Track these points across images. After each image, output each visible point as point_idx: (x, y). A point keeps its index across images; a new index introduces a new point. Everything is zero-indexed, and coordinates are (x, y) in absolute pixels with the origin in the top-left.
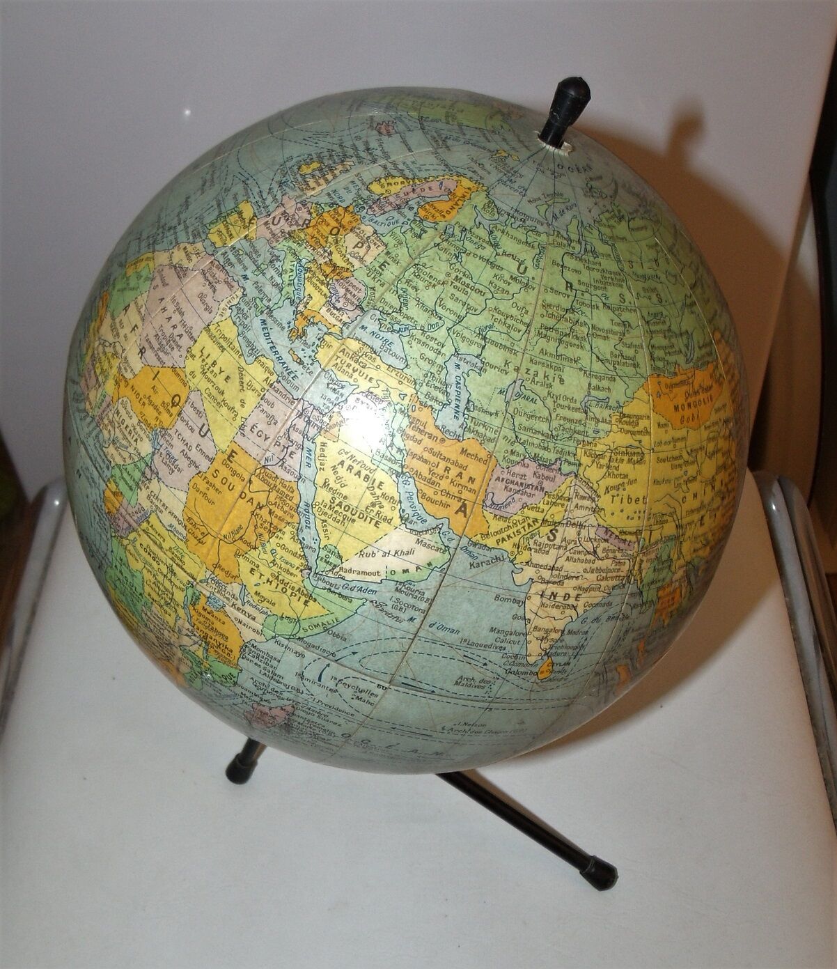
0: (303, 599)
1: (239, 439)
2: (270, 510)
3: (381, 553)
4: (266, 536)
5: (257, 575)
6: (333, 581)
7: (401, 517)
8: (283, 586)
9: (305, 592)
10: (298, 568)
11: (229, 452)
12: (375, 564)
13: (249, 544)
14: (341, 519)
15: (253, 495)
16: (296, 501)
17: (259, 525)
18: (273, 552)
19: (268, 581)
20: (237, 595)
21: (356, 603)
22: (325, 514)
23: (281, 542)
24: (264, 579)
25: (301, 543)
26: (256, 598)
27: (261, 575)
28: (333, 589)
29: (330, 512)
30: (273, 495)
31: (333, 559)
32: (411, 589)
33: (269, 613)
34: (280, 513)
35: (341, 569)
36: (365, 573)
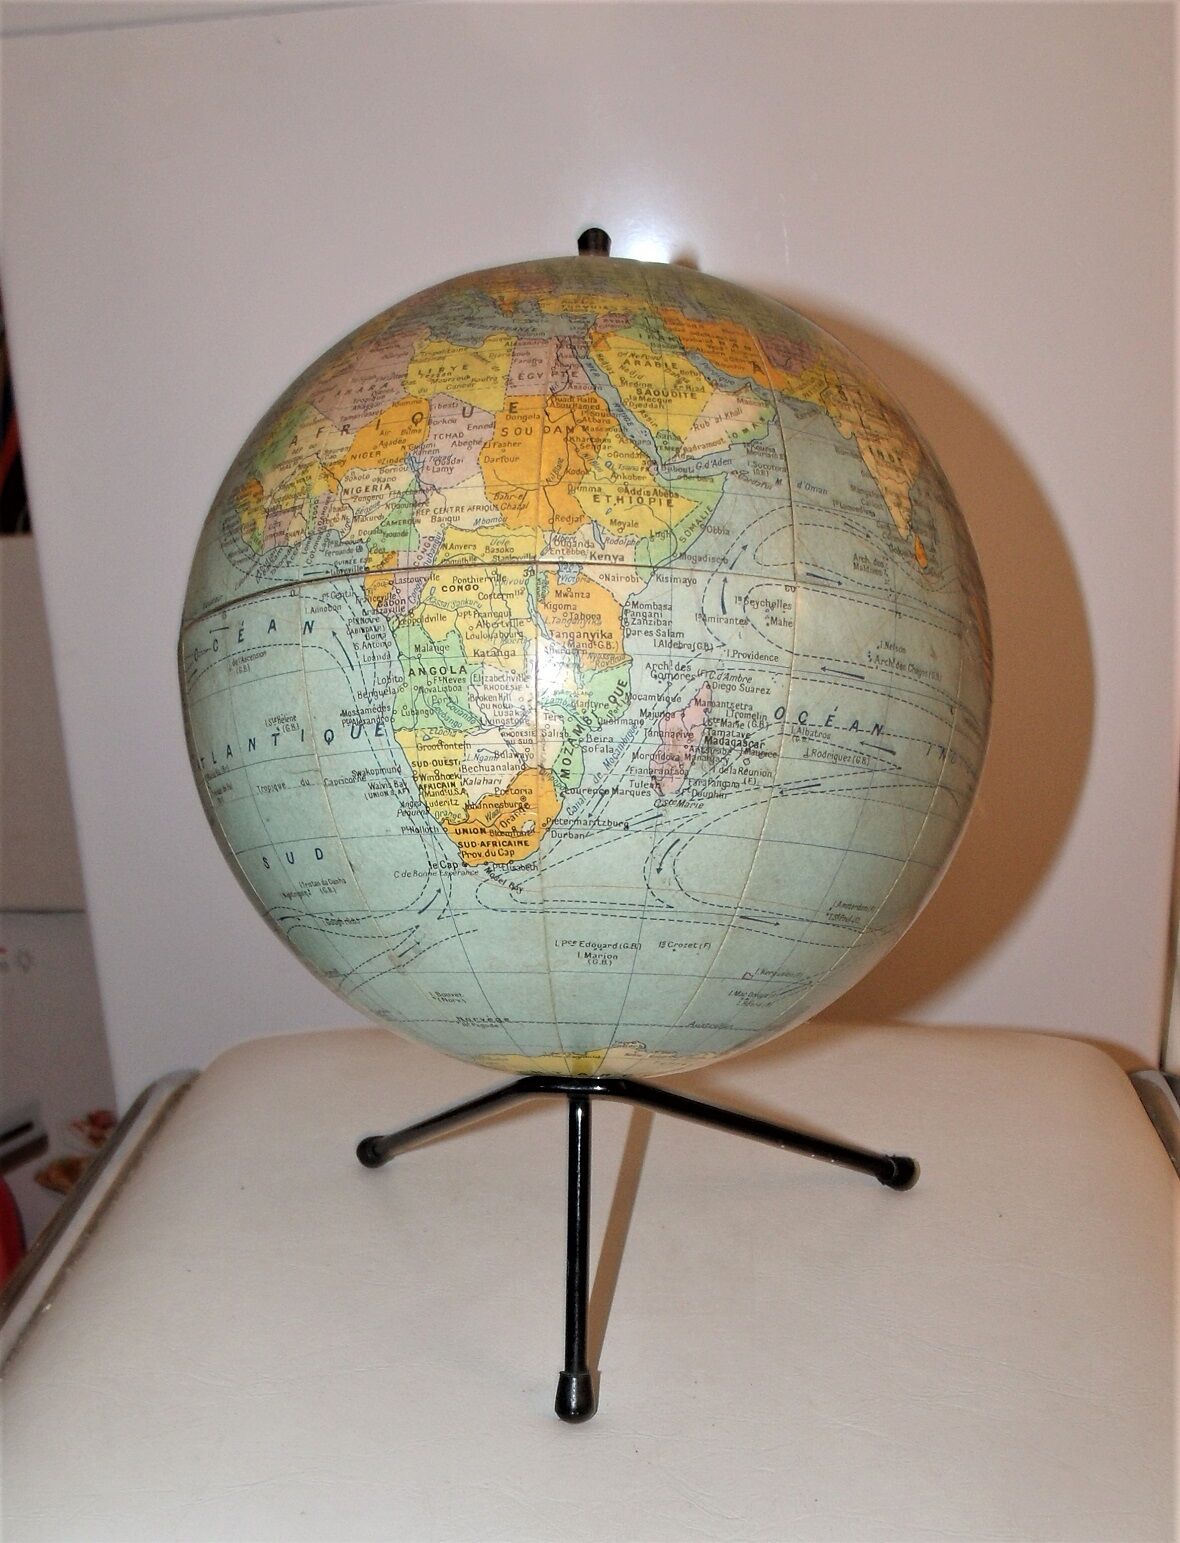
0: (664, 501)
1: (511, 391)
2: (583, 427)
3: (713, 420)
4: (592, 453)
5: (603, 499)
6: (684, 465)
7: (711, 384)
8: (636, 496)
9: (663, 491)
10: (642, 468)
11: (507, 407)
12: (712, 432)
13: (579, 472)
14: (658, 404)
15: (556, 424)
16: (604, 406)
17: (579, 447)
18: (609, 465)
19: (618, 499)
20: (592, 540)
21: (718, 480)
22: (640, 405)
23: (612, 451)
24: (613, 500)
25: (632, 441)
26: (614, 529)
27: (608, 497)
28: (688, 474)
29: (643, 402)
30: (578, 414)
31: (672, 443)
32: (760, 448)
33: (637, 540)
34: (594, 425)
35: (685, 449)
36: (710, 445)
